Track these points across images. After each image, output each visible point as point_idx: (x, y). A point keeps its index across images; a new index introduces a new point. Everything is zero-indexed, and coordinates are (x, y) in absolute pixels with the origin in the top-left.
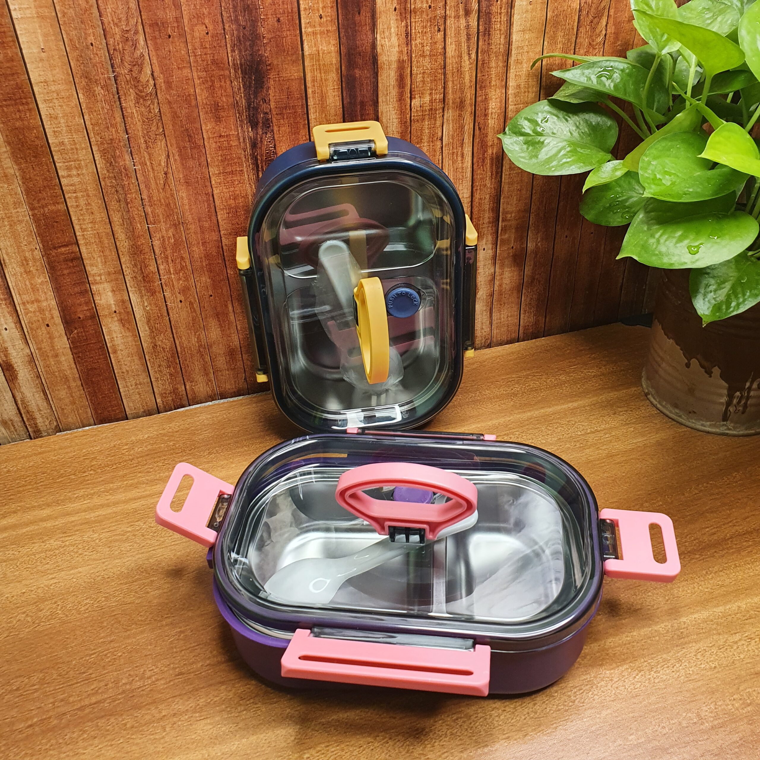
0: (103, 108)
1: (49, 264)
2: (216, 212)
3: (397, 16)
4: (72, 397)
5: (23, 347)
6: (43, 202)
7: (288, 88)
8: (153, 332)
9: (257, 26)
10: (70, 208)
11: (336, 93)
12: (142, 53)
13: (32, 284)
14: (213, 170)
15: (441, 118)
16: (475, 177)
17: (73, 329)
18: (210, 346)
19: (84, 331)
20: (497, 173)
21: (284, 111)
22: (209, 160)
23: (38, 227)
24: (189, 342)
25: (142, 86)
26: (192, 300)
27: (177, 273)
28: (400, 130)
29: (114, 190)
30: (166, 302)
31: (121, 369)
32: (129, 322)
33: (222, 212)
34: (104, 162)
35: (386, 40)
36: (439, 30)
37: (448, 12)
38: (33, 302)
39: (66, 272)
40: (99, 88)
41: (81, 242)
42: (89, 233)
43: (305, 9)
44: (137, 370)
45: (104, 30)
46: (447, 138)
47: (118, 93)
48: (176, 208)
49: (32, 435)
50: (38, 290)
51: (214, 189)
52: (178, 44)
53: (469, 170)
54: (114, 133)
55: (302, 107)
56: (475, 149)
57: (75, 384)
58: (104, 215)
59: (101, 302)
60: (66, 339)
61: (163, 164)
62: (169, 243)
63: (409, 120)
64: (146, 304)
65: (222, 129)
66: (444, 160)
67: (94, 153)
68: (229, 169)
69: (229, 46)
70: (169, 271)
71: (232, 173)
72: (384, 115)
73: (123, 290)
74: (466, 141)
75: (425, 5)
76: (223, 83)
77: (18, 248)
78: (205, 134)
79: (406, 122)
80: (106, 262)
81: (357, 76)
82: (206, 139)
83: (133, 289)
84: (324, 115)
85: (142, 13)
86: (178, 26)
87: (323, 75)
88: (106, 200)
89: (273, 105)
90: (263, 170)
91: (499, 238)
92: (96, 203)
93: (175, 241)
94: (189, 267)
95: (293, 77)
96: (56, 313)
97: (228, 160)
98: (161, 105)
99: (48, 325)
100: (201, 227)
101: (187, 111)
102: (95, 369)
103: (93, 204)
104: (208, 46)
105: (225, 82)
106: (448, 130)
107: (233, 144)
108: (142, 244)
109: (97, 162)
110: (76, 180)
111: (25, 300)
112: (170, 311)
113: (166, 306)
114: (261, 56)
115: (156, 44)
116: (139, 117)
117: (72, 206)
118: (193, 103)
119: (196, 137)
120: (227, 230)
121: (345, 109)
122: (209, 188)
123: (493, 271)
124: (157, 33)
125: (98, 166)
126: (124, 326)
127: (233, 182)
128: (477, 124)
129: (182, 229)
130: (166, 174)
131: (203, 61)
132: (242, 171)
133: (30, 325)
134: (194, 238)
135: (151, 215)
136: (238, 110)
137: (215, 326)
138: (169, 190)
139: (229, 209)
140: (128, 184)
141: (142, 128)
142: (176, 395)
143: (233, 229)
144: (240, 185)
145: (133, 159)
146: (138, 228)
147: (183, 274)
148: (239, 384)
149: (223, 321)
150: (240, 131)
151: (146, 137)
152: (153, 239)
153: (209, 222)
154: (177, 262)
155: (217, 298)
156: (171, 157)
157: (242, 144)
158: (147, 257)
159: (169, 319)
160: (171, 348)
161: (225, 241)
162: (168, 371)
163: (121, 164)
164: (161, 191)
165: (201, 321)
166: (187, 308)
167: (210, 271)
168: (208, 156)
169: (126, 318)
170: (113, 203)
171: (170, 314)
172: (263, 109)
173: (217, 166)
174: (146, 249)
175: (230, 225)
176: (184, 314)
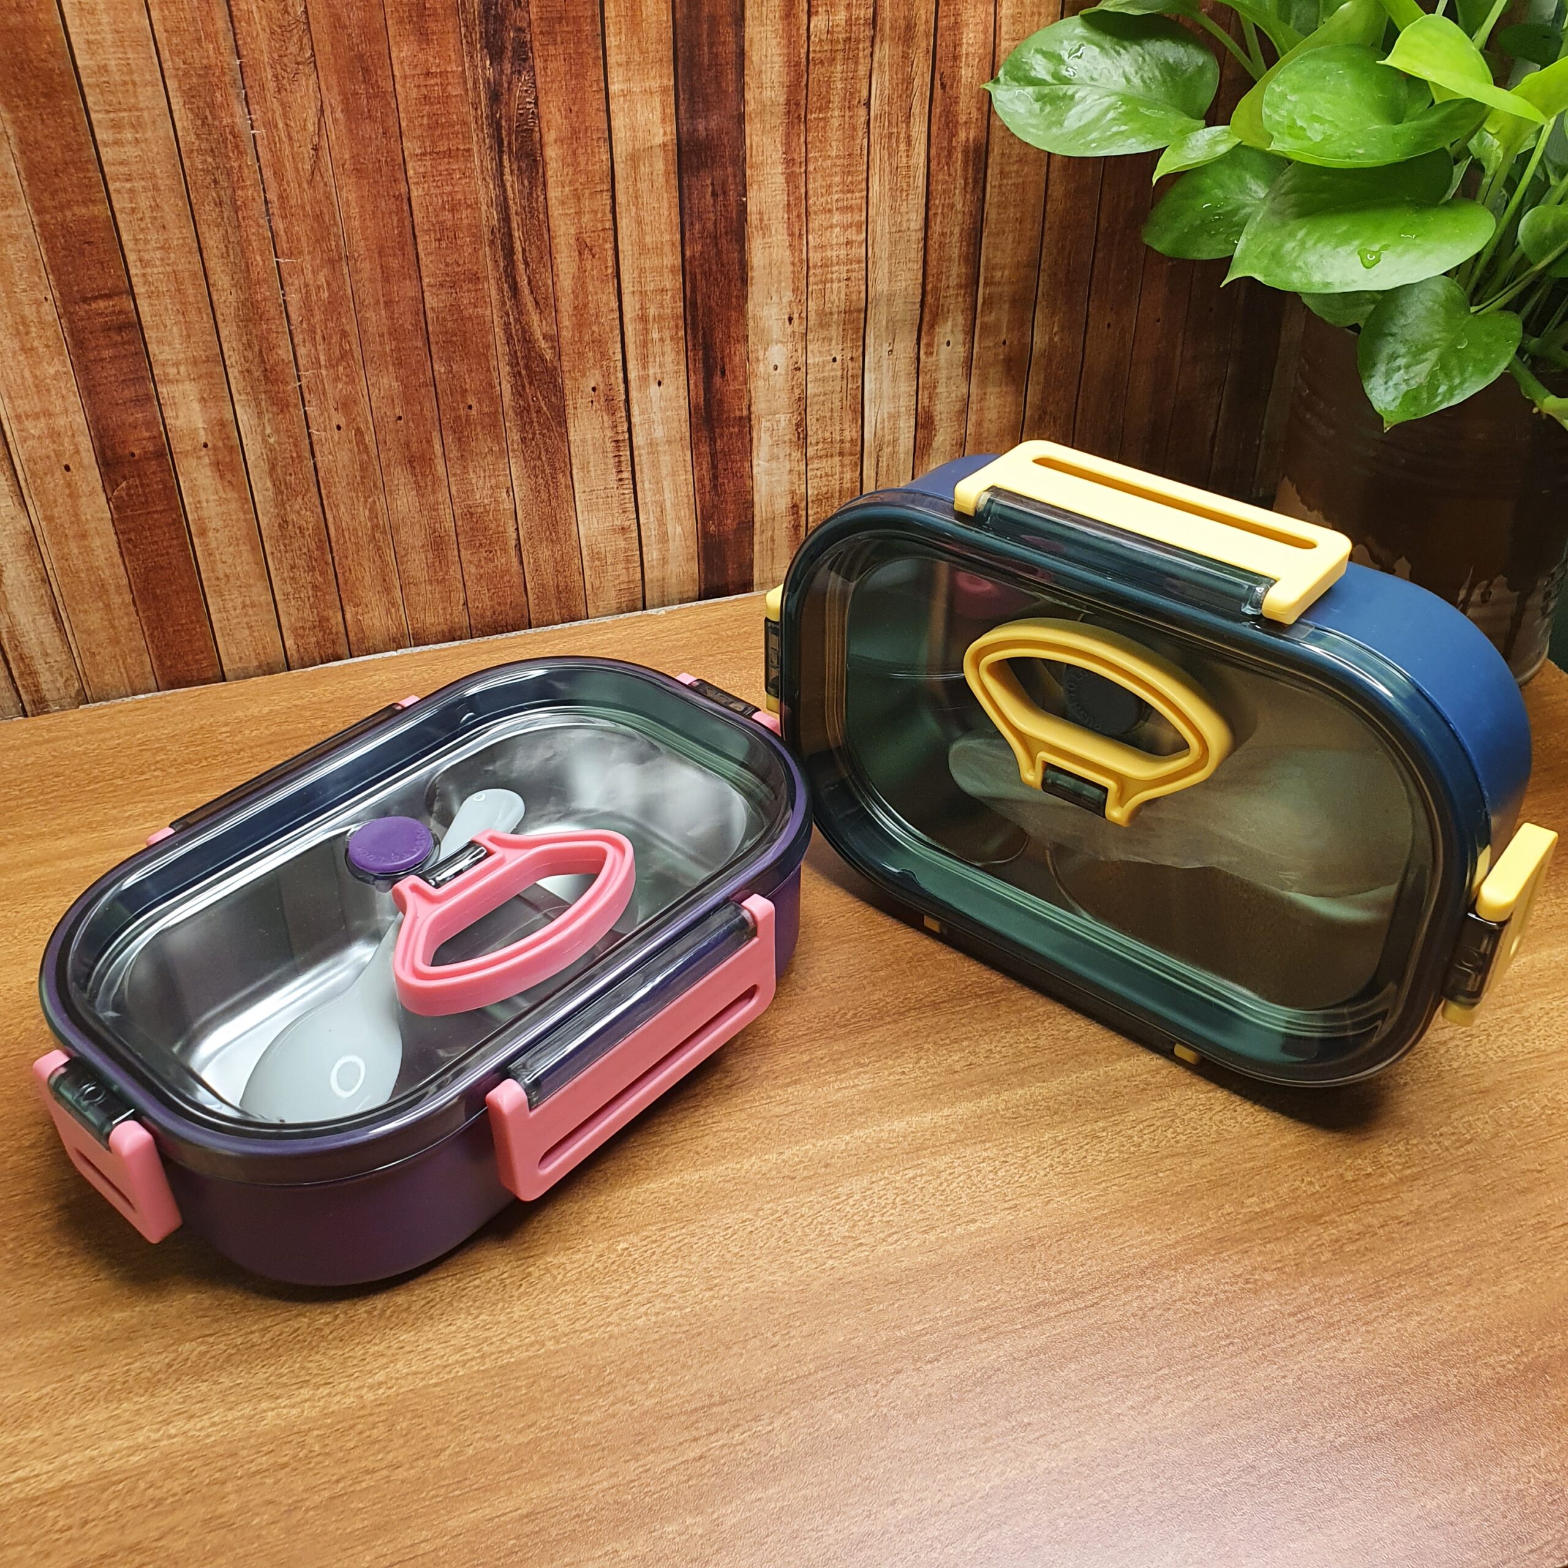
1: (72, 335)
2: (415, 237)
4: (114, 627)
5: (14, 513)
6: (63, 197)
8: (282, 493)
10: (118, 215)
13: (35, 377)
14: (411, 146)
15: (868, 60)
16: (932, 187)
17: (120, 480)
18: (394, 529)
19: (142, 485)
20: (976, 181)
21: (557, 27)
22: (404, 124)
23: (51, 250)
24: (353, 517)
26: (362, 426)
27: (332, 366)
28: (785, 79)
29: (209, 179)
30: (308, 428)
31: (213, 571)
32: (233, 470)
33: (427, 238)
34: (191, 117)
38: (37, 416)
39: (107, 354)
41: (140, 289)
42: (156, 272)
44: (247, 574)
46: (878, 102)
48: (335, 224)
49: (28, 708)
50: (48, 390)
51: (412, 187)
53: (921, 172)
54: (211, 52)
55: (593, 21)
56: (934, 128)
57: (121, 600)
58: (189, 232)
59: (178, 423)
60: (104, 499)
61: (312, 129)
62: (319, 297)
63: (804, 60)
64: (268, 431)
65: (431, 59)
66: (872, 149)
67: (171, 94)
68: (442, 147)
70: (318, 359)
71: (449, 154)
72: (756, 46)
73: (223, 399)
74: (916, 110)
77: (8, 297)
78: (395, 67)
79: (798, 64)
80: (189, 336)
82: (398, 79)
83: (243, 397)
84: (635, 41)
88: (194, 201)
89: (533, 9)
90: (510, 151)
91: (978, 321)
92: (172, 207)
93: (330, 295)
94: (357, 354)
96: (85, 443)
97: (442, 125)
99: (67, 468)
100: (384, 268)
101: (361, 14)
102: (162, 568)
103: (166, 208)
106: (881, 85)
107: (455, 91)
108: (265, 300)
109: (176, 116)
110: (131, 152)
111: (19, 410)
112: (316, 448)
113: (310, 435)
116: (264, 22)
117: (122, 211)
119: (379, 72)
120: (434, 275)
121: (679, 31)
122: (404, 183)
123: (965, 391)
125: (178, 125)
126: (222, 477)
127: (450, 173)
128: (937, 76)
129: (346, 270)
130: (316, 149)
132: (468, 150)
133: (31, 464)
134: (368, 292)
135: (284, 238)
136: (465, 20)
137: (405, 484)
138: (322, 184)
139: (442, 231)
140: (240, 166)
141: (270, 47)
142: (324, 632)
143: (447, 275)
144: (463, 181)
145: (250, 113)
146: (257, 265)
147: (345, 368)
148: (451, 615)
149: (423, 475)
150: (467, 65)
151: (278, 67)
152: (287, 289)
153: (400, 258)
154: (333, 341)
155: (411, 424)
156: (327, 113)
157: (470, 93)
158: (274, 327)
159: (315, 464)
160: (317, 528)
161: (430, 301)
162: (309, 579)
163: (225, 123)
164: (305, 186)
165: (378, 471)
166: (350, 442)
167: (399, 364)
168: (402, 115)
169: (227, 460)
170: (207, 207)
171: (318, 454)
172: (515, 21)
173: (421, 138)
174: (272, 311)
175: (442, 266)
176: (344, 456)
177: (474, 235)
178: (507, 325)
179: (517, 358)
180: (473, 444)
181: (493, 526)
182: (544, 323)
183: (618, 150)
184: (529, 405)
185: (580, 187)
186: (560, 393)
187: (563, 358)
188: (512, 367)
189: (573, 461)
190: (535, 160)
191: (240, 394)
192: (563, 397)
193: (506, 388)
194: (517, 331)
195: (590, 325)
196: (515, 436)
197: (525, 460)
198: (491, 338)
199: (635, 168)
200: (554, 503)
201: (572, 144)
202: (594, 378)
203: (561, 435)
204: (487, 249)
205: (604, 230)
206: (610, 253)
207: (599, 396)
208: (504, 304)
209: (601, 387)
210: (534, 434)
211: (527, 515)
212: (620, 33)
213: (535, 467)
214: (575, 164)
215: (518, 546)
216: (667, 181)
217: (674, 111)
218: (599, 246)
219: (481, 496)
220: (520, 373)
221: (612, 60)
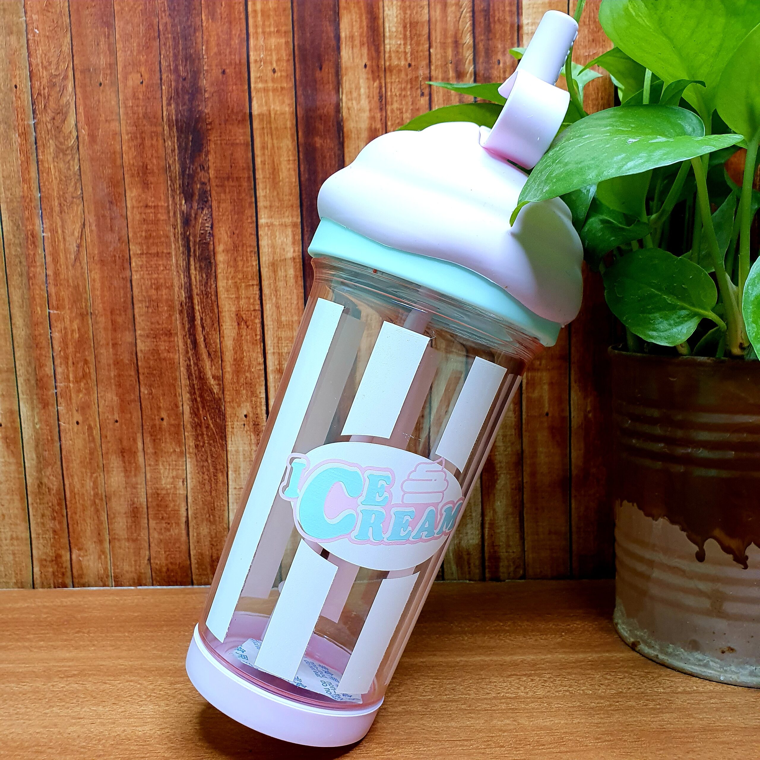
0: (17, 159)
2: (133, 305)
3: (368, 73)
7: (232, 154)
8: (40, 462)
9: (199, 78)
11: (291, 166)
12: (68, 101)
14: (135, 249)
18: (110, 499)
21: (226, 182)
22: (130, 235)
24: (83, 486)
25: (64, 137)
26: (92, 424)
27: (77, 382)
29: (17, 260)
30: (58, 420)
32: (15, 444)
33: (140, 305)
34: (11, 224)
35: (354, 102)
36: (423, 94)
37: (433, 73)
40: (17, 135)
43: (256, 61)
44: (16, 516)
45: (31, 72)
47: (36, 143)
48: (86, 292)
51: (134, 273)
52: (109, 93)
54: (25, 189)
55: (249, 180)
58: (4, 292)
61: (76, 234)
62: (72, 337)
64: (36, 420)
65: (149, 198)
68: (154, 250)
69: (164, 98)
70: (68, 376)
71: (157, 255)
73: (13, 395)
75: (403, 63)
76: (154, 142)
78: (128, 202)
81: (318, 145)
82: (129, 209)
83: (25, 396)
84: (275, 193)
85: (75, 58)
86: (111, 73)
87: (275, 141)
88: (8, 273)
89: (212, 172)
90: (195, 255)
91: (524, 396)
93: (79, 337)
94: (93, 376)
95: (238, 141)
97: (154, 238)
98: (81, 162)
100: (113, 322)
101: (110, 171)
104: (141, 97)
105: (157, 140)
107: (162, 217)
108: (40, 335)
109: (4, 224)
112: (62, 435)
113: (59, 426)
114: (201, 112)
115: (84, 92)
116: (57, 174)
118: (119, 162)
119: (118, 204)
121: (303, 188)
122: (129, 271)
123: (519, 447)
124: (88, 80)
125: (4, 229)
126: (8, 447)
127: (157, 267)
129: (90, 322)
130: (79, 246)
131: (134, 113)
132: (169, 253)
134: (103, 336)
135: (54, 298)
136: (170, 177)
137: (118, 467)
138: (80, 268)
139: (150, 301)
140: (34, 254)
141: (58, 187)
142: (58, 566)
143: (152, 330)
144: (165, 272)
145: (43, 223)
146: (38, 313)
147: (85, 384)
148: (140, 566)
149: (130, 463)
150: (170, 203)
151: (62, 199)
152: (53, 329)
153: (124, 316)
154: (79, 366)
155: (124, 426)
156: (87, 226)
157: (171, 219)
158: (44, 353)
159: (61, 446)
160: (58, 490)
161: (141, 346)
162: (51, 525)
163: (28, 228)
164: (70, 268)
165: (100, 457)
166: (84, 434)
167: (119, 385)
168: (130, 230)
169: (12, 436)
170: (15, 277)
171: (63, 439)
172: (201, 178)
173: (140, 244)
174: (44, 342)
175: (149, 324)
176: (79, 443)
177: (170, 306)
178: (188, 366)
179: (194, 389)
180: (163, 445)
181: (172, 505)
182: (214, 367)
183: (264, 259)
184: (201, 422)
185: (239, 281)
186: (222, 415)
187: (225, 392)
188: (191, 395)
189: (229, 465)
190: (210, 262)
191: (23, 395)
192: (224, 420)
193: (187, 409)
194: (195, 371)
195: (245, 372)
196: (191, 443)
197: (197, 461)
198: (178, 374)
199: (275, 272)
200: (214, 493)
201: (234, 253)
202: (245, 409)
203: (222, 446)
204: (178, 316)
205: (254, 310)
206: (259, 326)
207: (249, 421)
208: (187, 352)
209: (251, 415)
210: (204, 443)
211: (195, 500)
212: (266, 188)
213: (203, 466)
214: (236, 266)
215: (187, 522)
216: (296, 282)
217: (300, 238)
218: (252, 321)
219: (165, 482)
220: (196, 399)
221: (261, 204)
